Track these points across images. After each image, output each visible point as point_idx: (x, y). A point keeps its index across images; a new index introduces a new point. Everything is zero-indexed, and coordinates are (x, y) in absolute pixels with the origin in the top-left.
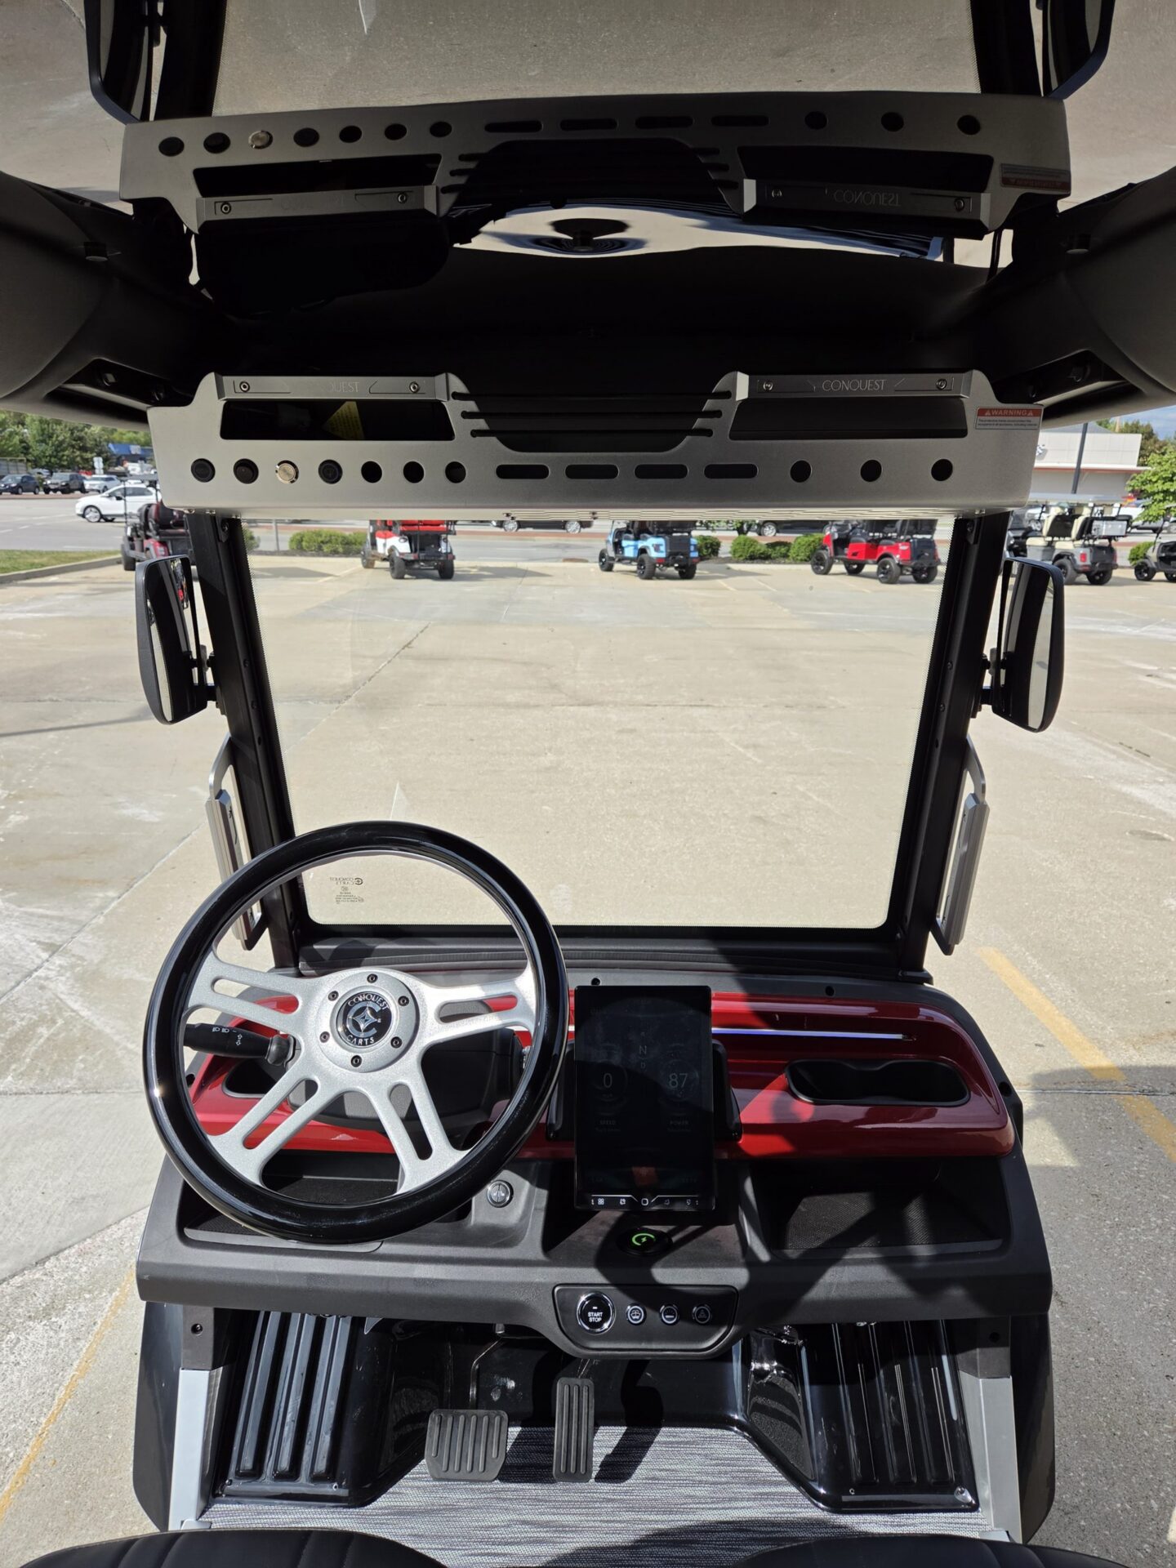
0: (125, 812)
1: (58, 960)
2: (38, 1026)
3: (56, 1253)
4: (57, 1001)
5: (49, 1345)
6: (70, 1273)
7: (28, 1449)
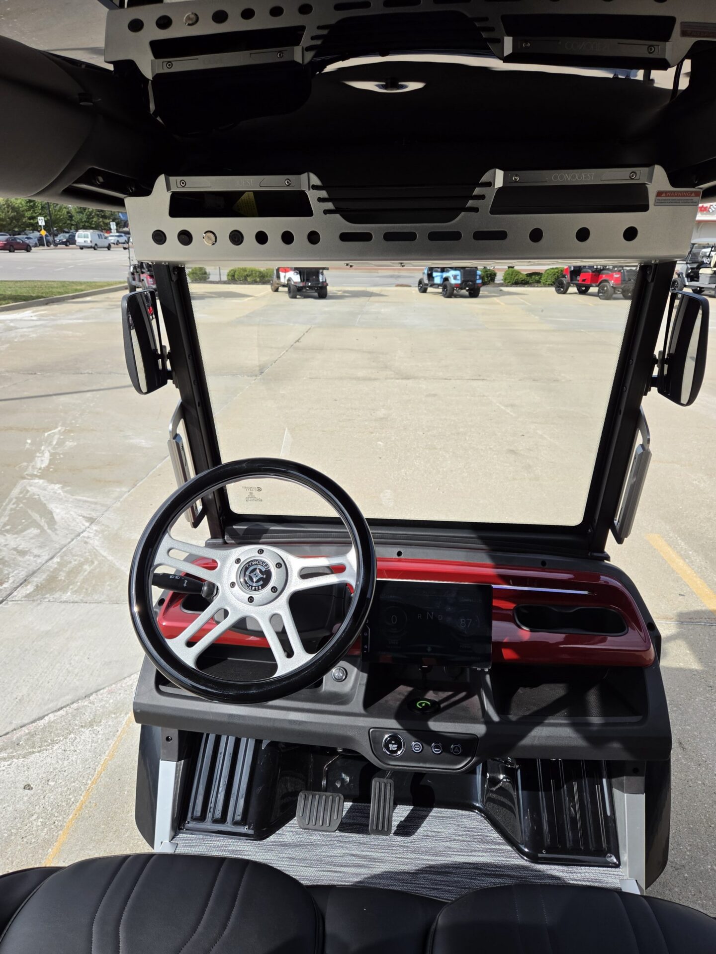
0: (131, 441)
1: (94, 527)
2: (84, 564)
3: (96, 692)
4: (94, 550)
5: (93, 741)
6: (104, 703)
7: (81, 797)
